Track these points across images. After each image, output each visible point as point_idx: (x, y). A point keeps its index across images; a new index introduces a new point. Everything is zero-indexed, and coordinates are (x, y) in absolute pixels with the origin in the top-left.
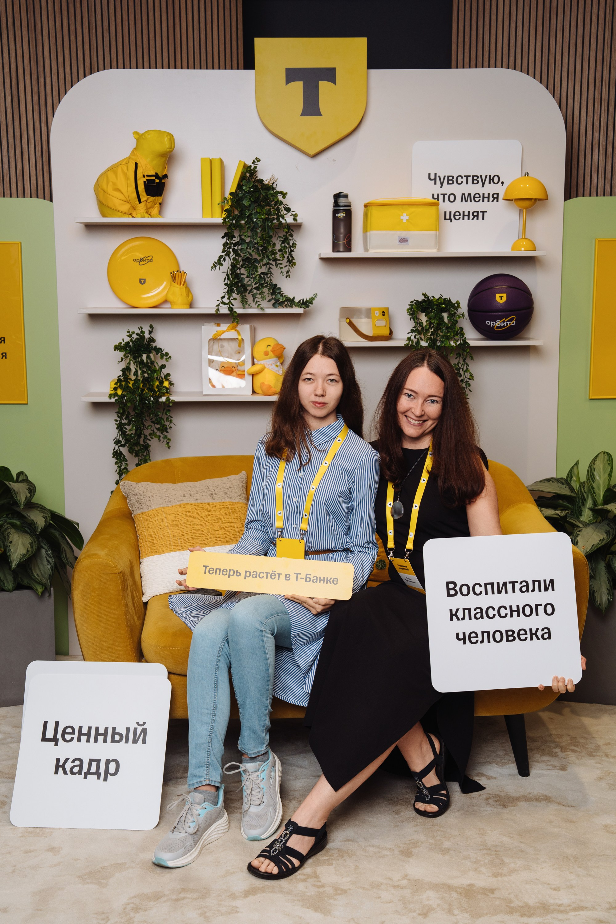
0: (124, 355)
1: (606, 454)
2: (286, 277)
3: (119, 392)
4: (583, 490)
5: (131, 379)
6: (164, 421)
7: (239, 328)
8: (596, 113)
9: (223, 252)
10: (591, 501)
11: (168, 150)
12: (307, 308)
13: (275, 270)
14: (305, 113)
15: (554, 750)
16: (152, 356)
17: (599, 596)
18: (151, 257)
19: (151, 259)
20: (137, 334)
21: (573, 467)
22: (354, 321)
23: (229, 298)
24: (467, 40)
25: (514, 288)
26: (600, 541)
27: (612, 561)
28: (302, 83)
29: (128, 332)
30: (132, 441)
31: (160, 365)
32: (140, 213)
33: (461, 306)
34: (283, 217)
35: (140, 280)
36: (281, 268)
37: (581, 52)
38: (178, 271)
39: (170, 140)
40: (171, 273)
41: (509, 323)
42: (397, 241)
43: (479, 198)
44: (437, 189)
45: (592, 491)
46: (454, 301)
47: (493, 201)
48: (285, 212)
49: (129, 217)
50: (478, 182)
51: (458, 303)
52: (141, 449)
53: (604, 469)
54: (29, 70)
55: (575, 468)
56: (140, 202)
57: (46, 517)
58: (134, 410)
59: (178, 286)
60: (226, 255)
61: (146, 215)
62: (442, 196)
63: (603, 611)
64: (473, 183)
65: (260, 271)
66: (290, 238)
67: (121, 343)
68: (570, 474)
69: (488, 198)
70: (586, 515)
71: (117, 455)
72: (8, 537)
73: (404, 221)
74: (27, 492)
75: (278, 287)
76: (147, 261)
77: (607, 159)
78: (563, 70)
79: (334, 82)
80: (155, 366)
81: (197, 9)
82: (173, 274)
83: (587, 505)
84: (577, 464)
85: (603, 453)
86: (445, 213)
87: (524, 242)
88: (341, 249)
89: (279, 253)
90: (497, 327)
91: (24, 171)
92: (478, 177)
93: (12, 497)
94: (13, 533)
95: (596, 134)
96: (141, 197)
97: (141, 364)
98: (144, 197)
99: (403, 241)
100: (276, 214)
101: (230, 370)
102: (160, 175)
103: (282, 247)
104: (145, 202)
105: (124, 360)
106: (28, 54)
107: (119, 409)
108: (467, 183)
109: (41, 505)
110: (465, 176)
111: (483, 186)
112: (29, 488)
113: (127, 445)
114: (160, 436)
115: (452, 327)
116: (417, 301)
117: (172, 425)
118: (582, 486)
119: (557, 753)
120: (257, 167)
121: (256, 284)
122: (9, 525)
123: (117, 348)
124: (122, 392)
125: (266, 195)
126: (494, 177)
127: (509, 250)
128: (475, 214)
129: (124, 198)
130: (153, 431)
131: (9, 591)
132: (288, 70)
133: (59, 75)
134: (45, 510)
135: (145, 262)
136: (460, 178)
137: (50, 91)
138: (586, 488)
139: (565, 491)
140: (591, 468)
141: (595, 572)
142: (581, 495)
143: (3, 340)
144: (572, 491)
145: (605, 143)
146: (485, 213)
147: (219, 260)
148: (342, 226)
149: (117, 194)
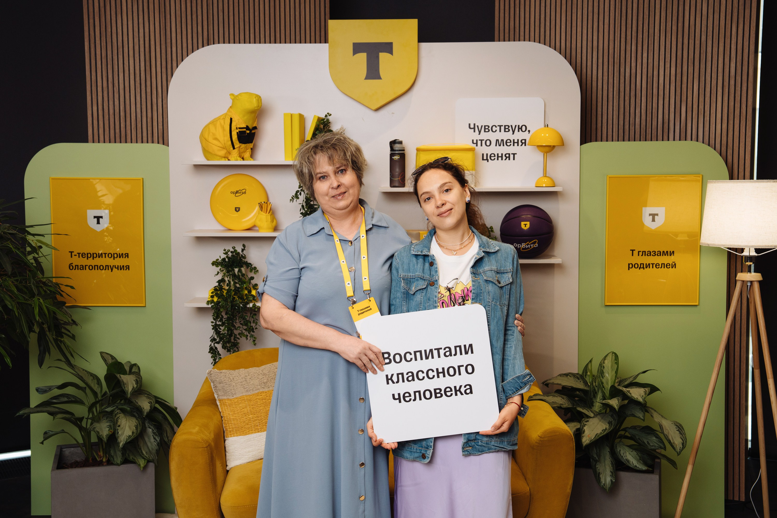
0: (220, 269)
1: (614, 354)
3: (215, 299)
4: (594, 384)
5: (224, 289)
6: (251, 323)
8: (610, 73)
9: (299, 188)
10: (601, 394)
11: (256, 108)
14: (368, 77)
16: (243, 270)
17: (604, 477)
18: (245, 190)
19: (245, 192)
20: (232, 252)
21: (587, 364)
24: (507, 15)
25: (536, 217)
26: (602, 431)
27: (616, 447)
28: (365, 54)
29: (225, 250)
30: (225, 339)
31: (249, 277)
32: (234, 157)
33: (494, 230)
35: (236, 208)
37: (597, 26)
38: (264, 202)
39: (258, 100)
40: (259, 204)
41: (532, 245)
43: (510, 143)
44: (476, 136)
45: (601, 386)
47: (521, 145)
49: (225, 160)
50: (509, 130)
51: (491, 228)
52: (232, 346)
53: (612, 367)
54: (159, 41)
55: (590, 365)
56: (234, 148)
57: (151, 402)
58: (226, 314)
59: (264, 214)
60: (301, 190)
61: (239, 158)
62: (480, 141)
63: (607, 490)
64: (505, 131)
67: (218, 260)
68: (585, 370)
69: (518, 143)
70: (597, 406)
71: (213, 351)
72: (117, 421)
74: (134, 383)
76: (241, 193)
77: (620, 109)
80: (245, 278)
82: (261, 205)
83: (597, 397)
84: (591, 361)
85: (611, 353)
86: (483, 154)
87: (546, 180)
88: (397, 185)
90: (523, 249)
91: (153, 119)
92: (509, 126)
93: (121, 387)
94: (122, 418)
95: (611, 89)
96: (235, 144)
97: (234, 276)
98: (237, 144)
102: (250, 127)
104: (238, 148)
105: (219, 273)
107: (214, 313)
108: (500, 131)
109: (148, 392)
110: (498, 126)
111: (513, 134)
112: (136, 380)
113: (221, 342)
114: (247, 336)
117: (257, 326)
118: (594, 381)
120: (329, 120)
122: (119, 411)
123: (215, 263)
124: (218, 300)
126: (522, 126)
127: (534, 185)
128: (507, 156)
129: (221, 145)
130: (242, 331)
131: (118, 465)
132: (355, 45)
133: (183, 45)
134: (151, 396)
135: (240, 194)
136: (494, 127)
137: (176, 57)
138: (597, 382)
139: (580, 385)
140: (601, 366)
141: (599, 456)
142: (592, 388)
143: (127, 255)
144: (586, 386)
145: (618, 97)
146: (515, 155)
147: (296, 195)
148: (397, 167)
149: (216, 142)
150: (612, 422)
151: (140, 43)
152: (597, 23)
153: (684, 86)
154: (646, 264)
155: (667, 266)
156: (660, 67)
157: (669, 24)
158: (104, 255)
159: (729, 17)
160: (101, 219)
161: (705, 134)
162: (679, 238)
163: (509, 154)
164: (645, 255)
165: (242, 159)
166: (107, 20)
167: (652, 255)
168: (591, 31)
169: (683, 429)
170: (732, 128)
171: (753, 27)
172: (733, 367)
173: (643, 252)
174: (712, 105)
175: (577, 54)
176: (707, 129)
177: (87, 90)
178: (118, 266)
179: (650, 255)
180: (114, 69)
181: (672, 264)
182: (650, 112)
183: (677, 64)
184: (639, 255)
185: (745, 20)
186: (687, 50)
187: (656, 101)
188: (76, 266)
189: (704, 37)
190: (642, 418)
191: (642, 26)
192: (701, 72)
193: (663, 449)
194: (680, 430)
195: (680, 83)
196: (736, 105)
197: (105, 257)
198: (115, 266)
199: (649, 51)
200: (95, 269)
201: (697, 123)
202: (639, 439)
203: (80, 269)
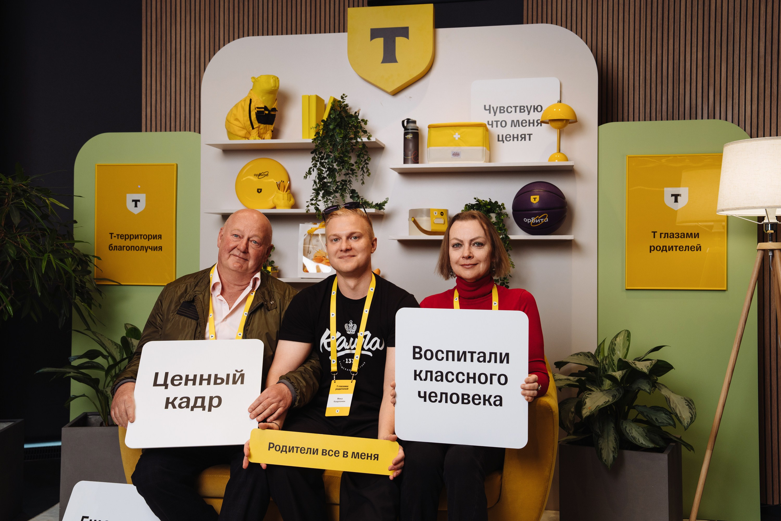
1: (626, 332)
2: (362, 184)
4: (604, 362)
8: (636, 62)
9: (312, 165)
11: (273, 88)
12: (382, 210)
13: (353, 179)
14: (385, 61)
17: (606, 454)
18: (267, 173)
19: (267, 174)
21: (601, 344)
22: (417, 219)
23: (316, 200)
25: (546, 191)
26: (605, 403)
27: (622, 424)
28: (382, 39)
32: (253, 137)
34: (360, 138)
35: (258, 189)
36: (356, 176)
38: (282, 181)
39: (275, 81)
40: (277, 183)
41: (542, 220)
42: (451, 156)
43: (526, 124)
44: (491, 117)
45: (612, 363)
46: (500, 203)
47: (537, 126)
48: (362, 133)
49: (245, 140)
50: (525, 111)
51: (503, 204)
53: (623, 344)
59: (282, 192)
60: (314, 167)
61: (257, 138)
62: (496, 122)
63: (609, 467)
64: (520, 112)
65: (338, 179)
66: (365, 153)
68: (599, 349)
69: (533, 123)
70: (607, 385)
73: (457, 138)
75: (356, 192)
76: (264, 175)
77: (646, 98)
78: (609, 31)
79: (407, 37)
81: (333, 3)
82: (279, 183)
84: (604, 341)
85: (624, 331)
86: (498, 136)
87: (559, 156)
88: (411, 161)
89: (355, 165)
90: (533, 224)
92: (524, 107)
96: (254, 124)
98: (256, 124)
99: (456, 154)
100: (354, 135)
101: (320, 259)
102: (269, 108)
103: (357, 160)
104: (257, 128)
106: (208, 38)
108: (516, 112)
110: (513, 107)
111: (529, 114)
115: (497, 224)
116: (472, 204)
118: (605, 359)
120: (344, 102)
121: (336, 188)
125: (348, 121)
126: (537, 106)
127: (547, 161)
128: (523, 136)
129: (241, 126)
132: (373, 30)
135: (262, 176)
136: (509, 108)
138: (607, 360)
139: (591, 363)
140: (613, 343)
141: (602, 431)
142: (602, 366)
143: (160, 237)
144: (596, 364)
145: (644, 85)
146: (531, 135)
147: (309, 171)
148: (411, 145)
149: (236, 123)
150: (615, 396)
152: (623, 14)
153: (712, 69)
154: (669, 246)
155: (691, 248)
156: (687, 52)
158: (140, 236)
160: (138, 203)
161: (734, 116)
162: (713, 231)
163: (525, 135)
164: (668, 237)
165: (260, 139)
166: (162, 30)
167: (676, 237)
168: (617, 22)
169: (693, 403)
170: (762, 110)
175: (603, 45)
176: (736, 111)
177: (143, 93)
178: (152, 247)
179: (673, 237)
180: (167, 74)
181: (697, 247)
182: (676, 98)
183: (704, 47)
184: (661, 237)
186: (714, 33)
187: (683, 87)
188: (115, 246)
190: (649, 391)
191: (667, 13)
192: (729, 54)
193: (672, 426)
194: (690, 405)
196: (766, 85)
197: (141, 238)
198: (149, 247)
199: (675, 37)
200: (131, 250)
201: (725, 106)
202: (647, 415)
203: (119, 250)
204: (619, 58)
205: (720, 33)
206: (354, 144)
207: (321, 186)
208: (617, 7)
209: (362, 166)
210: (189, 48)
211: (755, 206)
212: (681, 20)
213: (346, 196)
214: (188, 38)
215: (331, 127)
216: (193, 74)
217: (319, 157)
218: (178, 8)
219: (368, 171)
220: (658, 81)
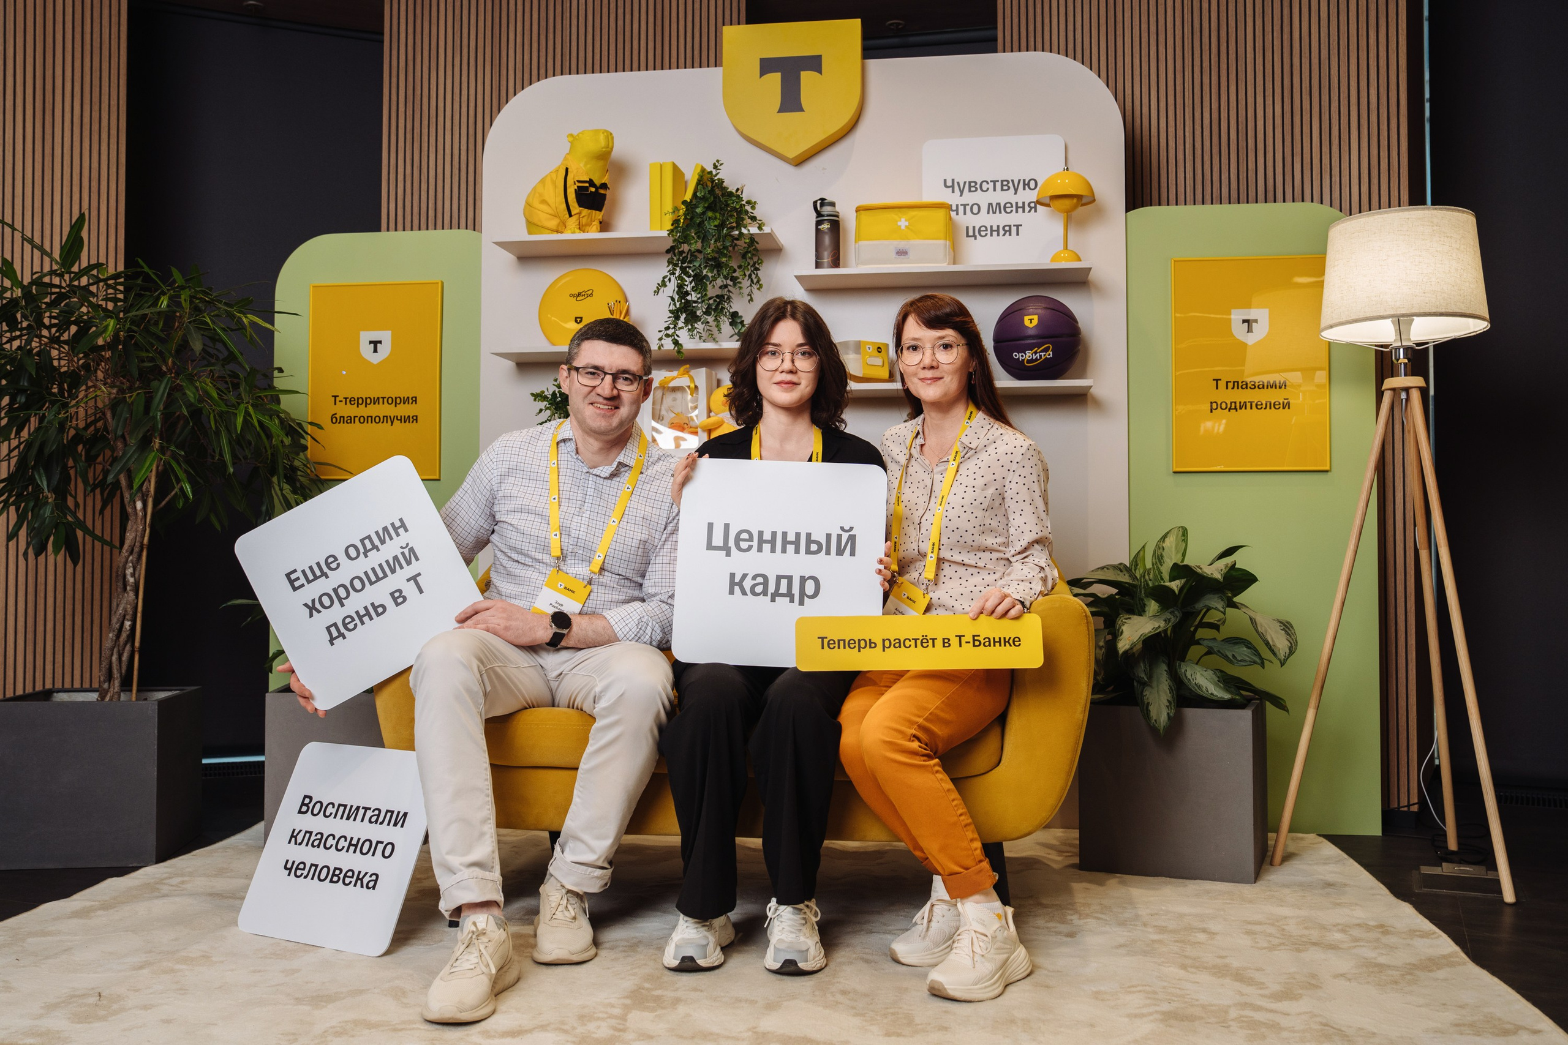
1: (1181, 529)
2: (749, 302)
4: (1147, 577)
7: (693, 372)
8: (1178, 121)
9: (668, 272)
11: (604, 150)
13: (735, 294)
14: (783, 109)
15: (1069, 917)
17: (1155, 709)
18: (592, 291)
19: (592, 293)
21: (1139, 552)
23: (674, 328)
25: (1050, 311)
26: (1153, 629)
27: (1180, 665)
28: (780, 74)
32: (570, 228)
34: (745, 228)
35: (576, 318)
36: (740, 288)
38: (617, 301)
39: (607, 137)
40: (609, 304)
41: (1043, 354)
42: (893, 255)
43: (1011, 209)
44: (955, 199)
47: (1029, 212)
48: (749, 221)
49: (556, 234)
50: (1009, 188)
53: (1177, 546)
55: (1141, 553)
60: (671, 274)
61: (578, 231)
62: (963, 207)
63: (1161, 731)
64: (1002, 190)
65: (712, 291)
66: (754, 252)
67: (543, 392)
68: (1136, 560)
69: (1023, 207)
73: (903, 227)
75: (740, 315)
76: (586, 295)
79: (820, 72)
82: (612, 305)
84: (1144, 547)
85: (1176, 528)
86: (967, 228)
87: (1066, 253)
88: (827, 264)
89: (738, 270)
90: (1029, 361)
92: (1008, 182)
96: (572, 209)
98: (575, 208)
99: (902, 253)
100: (736, 223)
101: (681, 425)
102: (597, 183)
103: (742, 262)
104: (577, 216)
105: (543, 410)
108: (995, 190)
110: (991, 181)
111: (1015, 193)
118: (1147, 572)
119: (1072, 920)
120: (718, 173)
121: (707, 309)
123: (539, 396)
125: (725, 202)
126: (1029, 181)
128: (1007, 228)
129: (550, 211)
132: (762, 61)
135: (583, 297)
136: (985, 183)
138: (1152, 573)
139: (1125, 578)
140: (1159, 547)
141: (1150, 677)
142: (1143, 582)
143: (415, 400)
144: (1134, 579)
145: (1192, 157)
146: (1020, 227)
147: (663, 281)
148: (827, 240)
149: (544, 207)
150: (1169, 620)
151: (462, 110)
152: (1156, 47)
154: (1240, 403)
155: (1275, 405)
156: (1257, 105)
157: (1269, 37)
158: (381, 400)
159: (1363, 18)
160: (379, 345)
164: (1238, 388)
165: (581, 232)
166: (416, 78)
167: (1250, 388)
169: (1292, 627)
170: (1377, 191)
171: (1402, 30)
172: (1393, 584)
173: (1234, 382)
174: (1342, 157)
178: (401, 417)
181: (1284, 403)
182: (1243, 176)
183: (1285, 99)
184: (1227, 388)
185: (1390, 21)
187: (1254, 159)
188: (341, 417)
189: (1324, 53)
190: (1222, 609)
192: (1322, 108)
193: (1259, 663)
194: (1287, 630)
195: (1290, 128)
196: (1381, 154)
197: (383, 403)
198: (397, 416)
199: (1239, 82)
200: (367, 422)
201: (1319, 184)
202: (1219, 651)
203: (347, 422)
204: (1152, 115)
205: (1308, 74)
206: (736, 237)
207: (683, 305)
208: (1147, 37)
209: (749, 272)
210: (458, 107)
211: (1381, 314)
212: (1248, 56)
213: (724, 321)
214: (457, 90)
215: (699, 210)
216: (464, 148)
217: (678, 260)
218: (442, 43)
219: (758, 281)
220: (1214, 151)
